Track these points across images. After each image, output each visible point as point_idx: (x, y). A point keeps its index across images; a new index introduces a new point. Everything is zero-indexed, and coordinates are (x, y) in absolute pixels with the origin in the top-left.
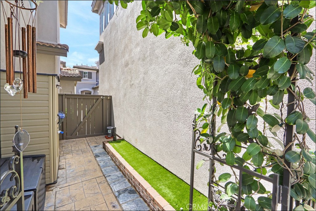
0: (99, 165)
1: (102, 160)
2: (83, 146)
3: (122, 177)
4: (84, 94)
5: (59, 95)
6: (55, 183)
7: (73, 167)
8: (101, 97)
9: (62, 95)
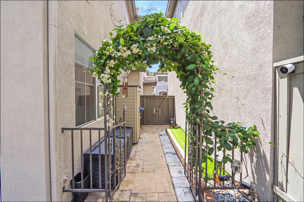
0: (160, 140)
1: (163, 138)
2: (154, 130)
3: (171, 147)
4: (162, 95)
5: (141, 96)
6: (137, 143)
7: (147, 139)
8: (167, 97)
9: (143, 96)
